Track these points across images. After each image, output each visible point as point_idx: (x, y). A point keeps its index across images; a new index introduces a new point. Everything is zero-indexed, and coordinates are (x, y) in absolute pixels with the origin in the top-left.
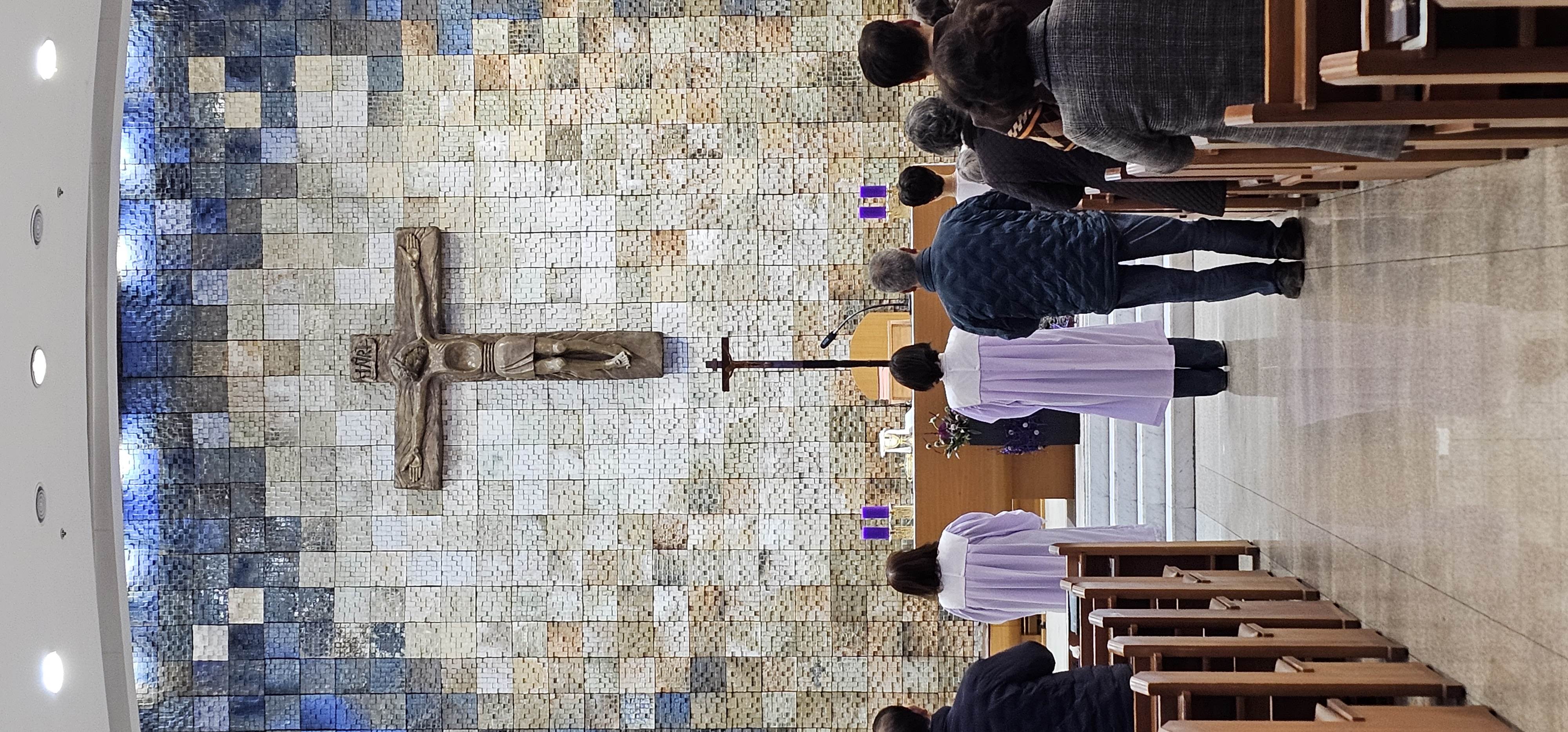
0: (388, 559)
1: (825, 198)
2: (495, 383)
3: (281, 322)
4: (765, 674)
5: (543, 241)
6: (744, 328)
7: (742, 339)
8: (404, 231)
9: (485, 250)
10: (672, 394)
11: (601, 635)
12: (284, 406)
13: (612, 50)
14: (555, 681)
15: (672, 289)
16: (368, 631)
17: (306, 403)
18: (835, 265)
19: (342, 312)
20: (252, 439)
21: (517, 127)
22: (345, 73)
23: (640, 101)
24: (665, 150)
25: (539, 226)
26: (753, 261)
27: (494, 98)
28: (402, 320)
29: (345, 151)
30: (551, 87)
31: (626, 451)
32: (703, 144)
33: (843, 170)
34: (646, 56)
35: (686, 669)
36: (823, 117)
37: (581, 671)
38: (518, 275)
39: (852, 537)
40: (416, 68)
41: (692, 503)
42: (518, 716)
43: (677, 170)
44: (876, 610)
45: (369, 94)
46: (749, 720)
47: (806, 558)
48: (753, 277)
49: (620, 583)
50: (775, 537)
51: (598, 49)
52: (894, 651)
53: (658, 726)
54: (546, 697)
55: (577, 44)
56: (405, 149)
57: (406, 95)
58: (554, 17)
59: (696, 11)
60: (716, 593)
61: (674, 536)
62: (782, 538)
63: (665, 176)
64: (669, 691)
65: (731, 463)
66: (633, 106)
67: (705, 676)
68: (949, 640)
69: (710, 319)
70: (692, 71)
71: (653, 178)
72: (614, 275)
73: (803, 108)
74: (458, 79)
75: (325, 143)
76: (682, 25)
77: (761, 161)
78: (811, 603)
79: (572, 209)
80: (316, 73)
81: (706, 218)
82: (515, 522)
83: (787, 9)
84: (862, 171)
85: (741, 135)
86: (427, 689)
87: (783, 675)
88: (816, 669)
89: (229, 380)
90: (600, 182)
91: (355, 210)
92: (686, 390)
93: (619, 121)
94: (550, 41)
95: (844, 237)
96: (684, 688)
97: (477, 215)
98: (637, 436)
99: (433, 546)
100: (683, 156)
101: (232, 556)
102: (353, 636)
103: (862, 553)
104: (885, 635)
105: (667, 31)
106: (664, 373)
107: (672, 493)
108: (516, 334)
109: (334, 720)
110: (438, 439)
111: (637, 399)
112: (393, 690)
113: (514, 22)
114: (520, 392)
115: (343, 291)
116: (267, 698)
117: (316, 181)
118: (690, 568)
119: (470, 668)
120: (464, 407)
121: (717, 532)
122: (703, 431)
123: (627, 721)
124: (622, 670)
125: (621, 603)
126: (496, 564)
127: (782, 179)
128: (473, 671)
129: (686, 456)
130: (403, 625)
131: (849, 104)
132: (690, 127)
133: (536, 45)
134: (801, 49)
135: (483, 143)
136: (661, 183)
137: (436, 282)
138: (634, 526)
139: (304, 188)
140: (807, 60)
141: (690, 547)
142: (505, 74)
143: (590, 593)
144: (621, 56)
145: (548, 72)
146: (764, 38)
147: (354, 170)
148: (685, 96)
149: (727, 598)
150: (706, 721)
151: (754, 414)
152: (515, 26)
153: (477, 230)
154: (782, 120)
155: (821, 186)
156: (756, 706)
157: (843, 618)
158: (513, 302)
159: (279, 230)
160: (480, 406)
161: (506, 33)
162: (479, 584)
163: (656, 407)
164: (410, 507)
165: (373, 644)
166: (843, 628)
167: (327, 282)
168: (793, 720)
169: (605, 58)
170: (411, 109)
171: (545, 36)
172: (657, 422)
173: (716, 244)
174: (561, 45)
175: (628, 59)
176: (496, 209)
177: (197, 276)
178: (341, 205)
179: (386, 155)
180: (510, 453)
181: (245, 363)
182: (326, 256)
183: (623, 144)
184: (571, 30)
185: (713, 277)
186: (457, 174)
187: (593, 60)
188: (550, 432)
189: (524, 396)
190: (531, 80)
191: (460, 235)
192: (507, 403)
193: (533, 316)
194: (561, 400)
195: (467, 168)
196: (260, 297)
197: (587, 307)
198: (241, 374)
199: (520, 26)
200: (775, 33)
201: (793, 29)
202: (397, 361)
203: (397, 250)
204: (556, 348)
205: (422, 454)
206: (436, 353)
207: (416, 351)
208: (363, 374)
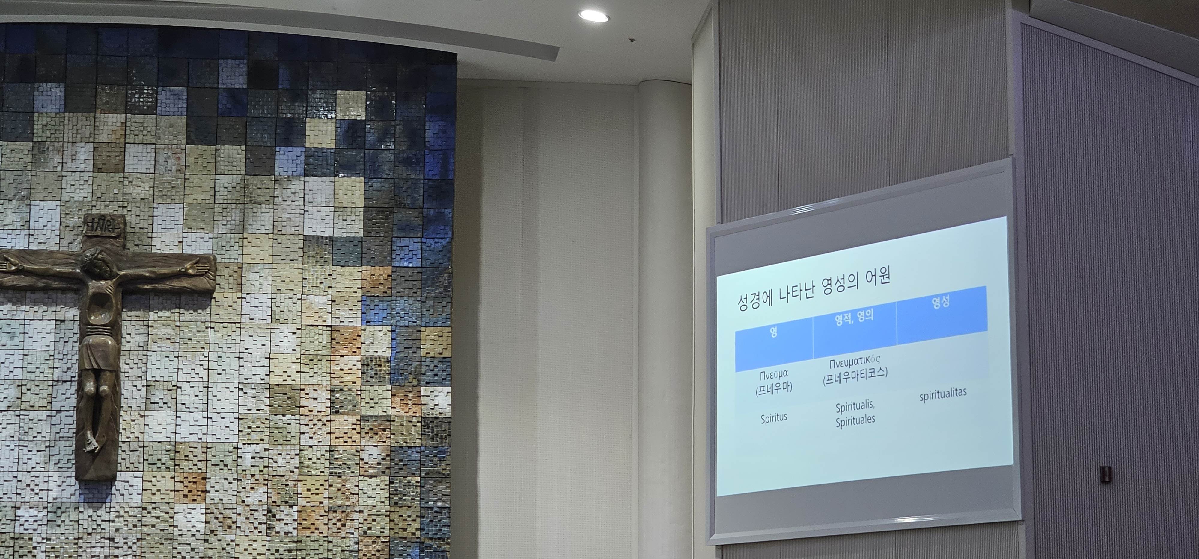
2: (78, 335)
3: (140, 158)
5: (201, 380)
6: (117, 552)
7: (106, 550)
8: (213, 263)
9: (195, 330)
10: (61, 488)
12: (67, 159)
13: (363, 443)
15: (154, 489)
17: (70, 178)
19: (147, 209)
20: (41, 131)
21: (299, 361)
22: (349, 218)
23: (318, 466)
24: (275, 486)
25: (214, 376)
27: (324, 343)
28: (136, 259)
29: (283, 216)
30: (332, 391)
31: (12, 447)
32: (279, 520)
34: (357, 472)
38: (172, 358)
40: (352, 277)
43: (258, 496)
45: (330, 237)
51: (363, 432)
55: (368, 413)
56: (284, 266)
57: (328, 269)
58: (392, 395)
59: (395, 516)
63: (253, 486)
66: (314, 460)
69: (126, 523)
70: (343, 512)
71: (252, 475)
72: (168, 440)
74: (341, 312)
75: (291, 199)
76: (383, 504)
79: (227, 405)
80: (349, 194)
81: (215, 521)
85: (286, 553)
89: (92, 114)
90: (250, 430)
91: (233, 222)
92: (64, 500)
93: (302, 448)
94: (372, 391)
97: (225, 325)
98: (25, 457)
100: (270, 501)
105: (378, 490)
106: (80, 481)
108: (119, 354)
110: (30, 286)
111: (57, 457)
113: (389, 361)
114: (69, 356)
115: (164, 210)
117: (259, 190)
120: (58, 309)
122: (27, 515)
129: (5, 498)
132: (295, 508)
133: (369, 379)
135: (286, 331)
136: (247, 483)
137: (167, 287)
139: (254, 181)
142: (344, 352)
144: (357, 451)
145: (345, 389)
147: (267, 223)
148: (322, 505)
152: (385, 362)
153: (213, 325)
158: (149, 353)
159: (219, 159)
160: (59, 323)
161: (379, 354)
163: (50, 474)
167: (173, 197)
169: (356, 437)
170: (317, 271)
171: (376, 387)
172: (37, 474)
173: (192, 529)
174: (368, 400)
175: (354, 457)
176: (229, 341)
177: (182, 91)
178: (238, 211)
179: (278, 249)
180: (16, 348)
181: (106, 127)
182: (195, 197)
183: (282, 451)
184: (380, 409)
185: (163, 525)
186: (260, 309)
187: (354, 426)
188: (33, 383)
189: (65, 360)
190: (338, 373)
191: (208, 309)
192: (60, 346)
193: (135, 370)
194: (60, 392)
195: (266, 317)
196: (162, 142)
197: (142, 416)
198: (97, 124)
199: (385, 366)
202: (99, 253)
203: (196, 256)
204: (105, 388)
205: (18, 272)
206: (105, 286)
207: (108, 269)
208: (90, 224)
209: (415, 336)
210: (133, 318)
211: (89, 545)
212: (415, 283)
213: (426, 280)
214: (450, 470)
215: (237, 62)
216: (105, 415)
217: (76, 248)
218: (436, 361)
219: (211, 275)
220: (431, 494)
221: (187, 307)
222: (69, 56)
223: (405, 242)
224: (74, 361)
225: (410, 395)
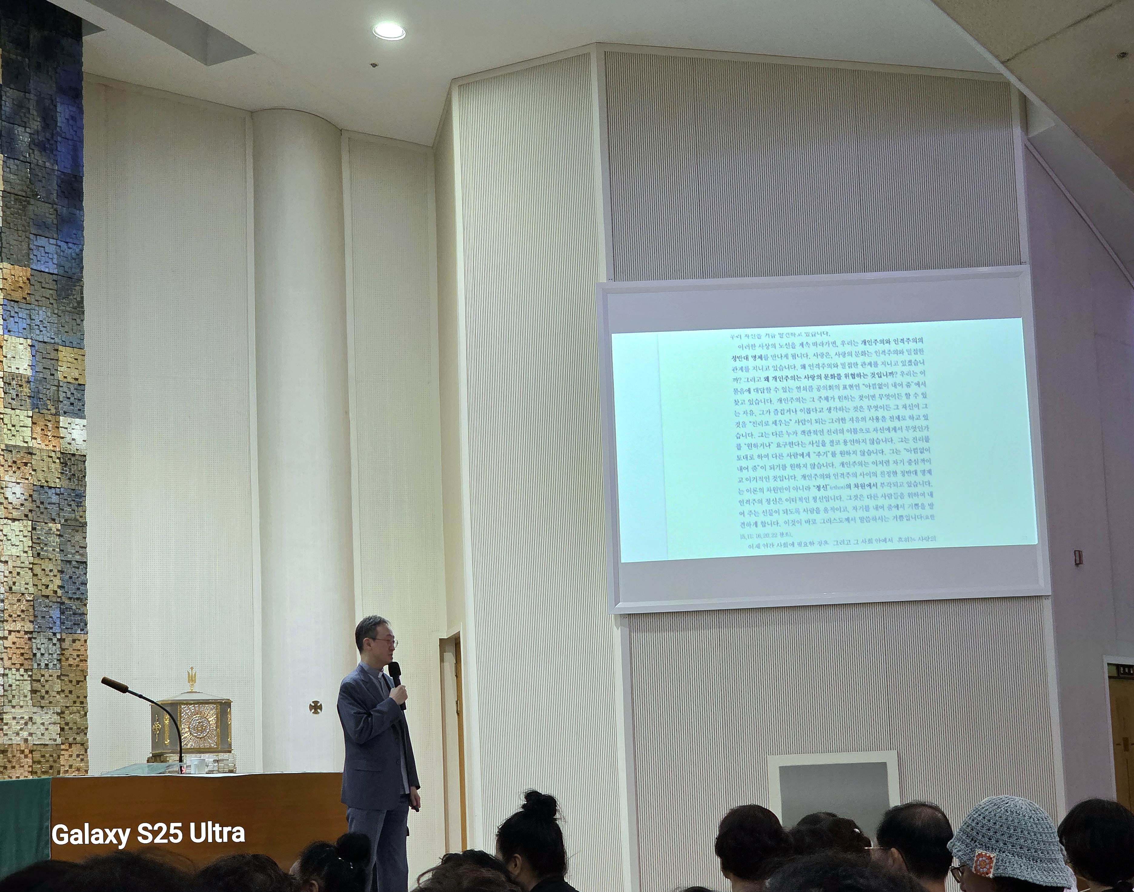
51: (7, 465)
55: (11, 443)
58: (33, 423)
59: (37, 570)
76: (25, 555)
83: (39, 665)
94: (14, 416)
105: (21, 538)
113: (28, 382)
133: (10, 401)
134: (6, 678)
144: (2, 488)
146: (15, 640)
152: (25, 382)
161: (21, 371)
171: (18, 411)
174: (10, 427)
184: (21, 438)
199: (26, 387)
200: (19, 652)
201: (22, 671)
209: (53, 355)
212: (51, 292)
213: (61, 291)
218: (72, 387)
220: (69, 545)
223: (42, 241)
225: (50, 425)
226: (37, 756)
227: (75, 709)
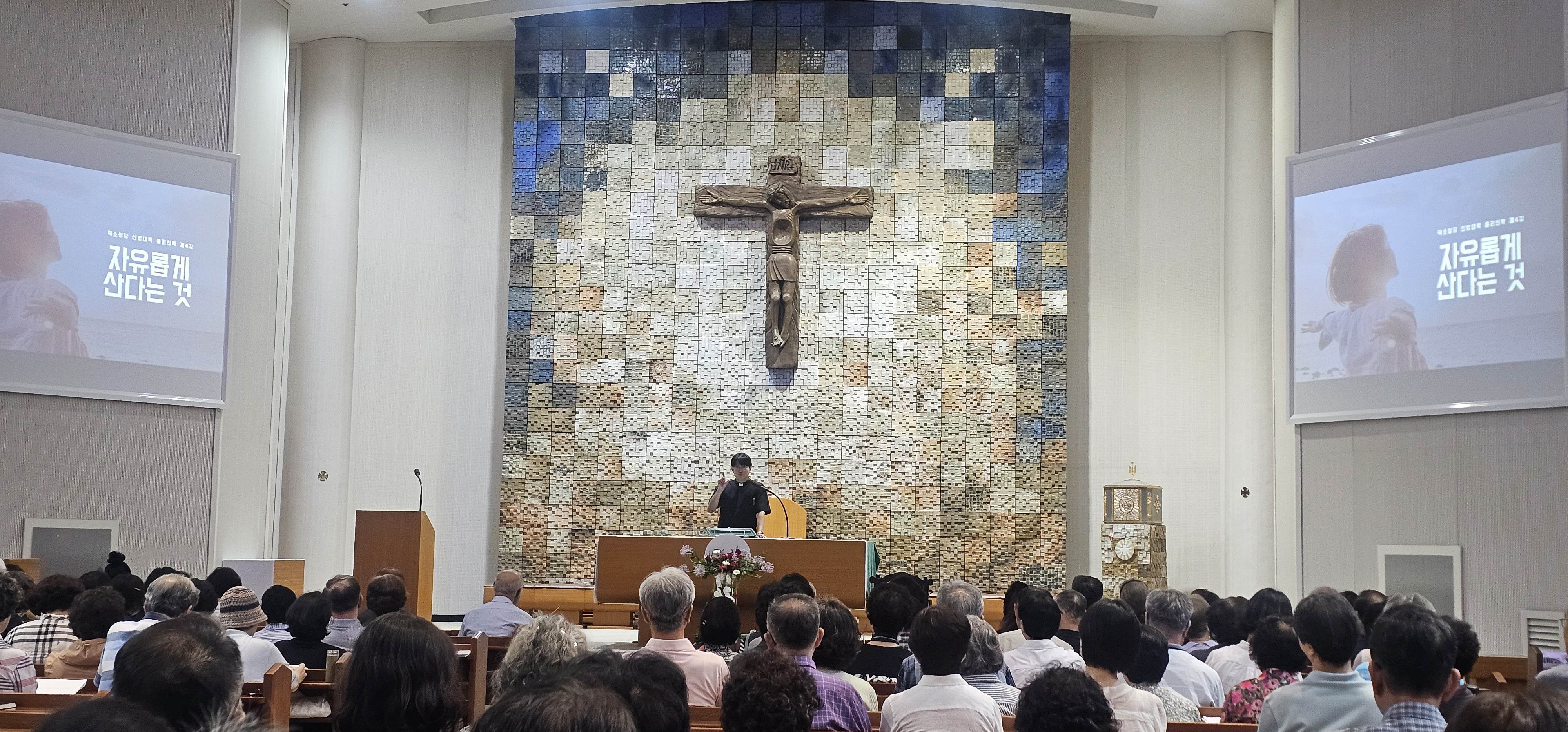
0: (649, 180)
1: (888, 484)
2: (766, 253)
3: (812, 110)
4: (563, 434)
5: (863, 288)
6: (799, 425)
7: (791, 423)
8: (871, 194)
9: (857, 248)
10: (755, 374)
11: (595, 323)
12: (754, 112)
13: (994, 337)
14: (564, 292)
15: (827, 376)
16: (602, 167)
17: (757, 127)
18: (840, 489)
19: (818, 151)
20: (733, 89)
21: (941, 271)
22: (981, 155)
23: (958, 356)
24: (923, 373)
25: (873, 285)
26: (845, 433)
27: (962, 256)
28: (810, 191)
29: (927, 154)
30: (969, 295)
31: (717, 342)
32: (926, 400)
33: (907, 496)
34: (990, 361)
35: (569, 381)
36: (944, 484)
37: (570, 309)
38: (839, 270)
39: (654, 496)
40: (985, 203)
41: (681, 386)
42: (541, 266)
43: (909, 381)
44: (604, 512)
45: (966, 170)
46: (533, 423)
47: (641, 464)
48: (834, 432)
49: (628, 337)
50: (655, 443)
51: (994, 328)
52: (575, 523)
53: (532, 361)
54: (553, 285)
55: (998, 313)
56: (928, 195)
57: (965, 196)
58: (1018, 298)
59: (1020, 397)
60: (619, 401)
61: (658, 374)
62: (655, 448)
63: (905, 372)
64: (554, 368)
65: (707, 414)
66: (954, 352)
67: (564, 393)
68: (581, 561)
69: (806, 402)
70: (978, 393)
71: (904, 364)
72: (838, 336)
73: (950, 469)
74: (976, 231)
75: (933, 140)
76: (1010, 387)
77: (914, 439)
78: (610, 467)
79: (884, 308)
80: (982, 134)
81: (876, 400)
82: (672, 266)
83: (1021, 460)
84: (905, 510)
85: (933, 426)
86: (562, 205)
87: (563, 447)
88: (565, 470)
89: (773, 75)
90: (902, 328)
91: (887, 160)
92: (758, 384)
93: (944, 342)
94: (1002, 295)
95: (860, 496)
96: (556, 379)
97: (881, 243)
98: (727, 350)
99: (657, 211)
100: (919, 385)
101: (655, 76)
102: (599, 156)
103: (643, 503)
104: (587, 518)
105: (1007, 376)
106: (769, 369)
107: (687, 373)
108: (798, 268)
109: (543, 143)
111: (752, 350)
112: (562, 183)
113: (1015, 270)
114: (759, 270)
115: (832, 151)
116: (560, 99)
117: (907, 134)
118: (636, 384)
119: (574, 234)
120: (750, 232)
121: (660, 404)
122: (729, 395)
123: (535, 340)
124: (569, 337)
125: (614, 337)
126: (644, 253)
127: (901, 453)
128: (573, 235)
129: (712, 382)
130: (605, 190)
131: (952, 502)
132: (940, 391)
133: (999, 285)
134: (992, 469)
135: (931, 248)
136: (901, 370)
137: (835, 214)
138: (666, 347)
139: (903, 125)
140: (984, 473)
141: (650, 385)
142: (978, 263)
143: (622, 316)
144: (989, 344)
145: (980, 294)
146: (1000, 444)
147: (914, 160)
148: (961, 388)
149: (615, 410)
150: (534, 394)
151: (739, 431)
152: (1012, 271)
153: (871, 243)
154: (943, 454)
155: (896, 481)
156: (542, 428)
157: (599, 488)
158: (821, 267)
159: (874, 109)
160: (750, 243)
161: (1007, 264)
162: (631, 241)
163: (746, 363)
164: (684, 195)
165: (593, 170)
166: (592, 488)
167: (838, 141)
168: (532, 453)
169: (988, 332)
170: (955, 199)
171: (1005, 292)
172: (736, 363)
173: (858, 407)
174: (998, 302)
175: (987, 349)
176: (885, 256)
177: (844, 53)
178: (890, 151)
179: (924, 181)
180: (718, 263)
181: (784, 85)
182: (855, 140)
183: (928, 344)
184: (1008, 309)
185: (834, 404)
186: (910, 230)
187: (987, 324)
188: (731, 291)
189: (756, 273)
190: (974, 281)
191: (868, 231)
192: (752, 262)
193: (811, 280)
194: (753, 298)
195: (914, 236)
196: (829, 96)
197: (816, 317)
198: (777, 83)
199: (1012, 275)
200: (1004, 452)
201: (1006, 464)
202: (781, 188)
203: (858, 188)
204: (788, 295)
205: (718, 204)
206: (786, 214)
207: (788, 200)
208: (773, 164)
209: (1036, 250)
210: (808, 239)
211: (778, 419)
212: (1037, 206)
213: (1046, 203)
214: (1066, 359)
215: (889, 27)
216: (788, 317)
217: (763, 183)
218: (1054, 270)
219: (869, 203)
220: (1050, 378)
221: (850, 229)
222: (754, 28)
223: (1029, 173)
224: (763, 274)
225: (1033, 298)
226: (1020, 521)
227: (1054, 490)
